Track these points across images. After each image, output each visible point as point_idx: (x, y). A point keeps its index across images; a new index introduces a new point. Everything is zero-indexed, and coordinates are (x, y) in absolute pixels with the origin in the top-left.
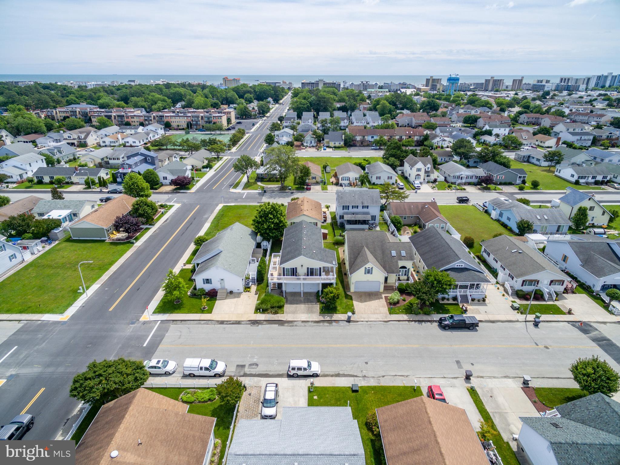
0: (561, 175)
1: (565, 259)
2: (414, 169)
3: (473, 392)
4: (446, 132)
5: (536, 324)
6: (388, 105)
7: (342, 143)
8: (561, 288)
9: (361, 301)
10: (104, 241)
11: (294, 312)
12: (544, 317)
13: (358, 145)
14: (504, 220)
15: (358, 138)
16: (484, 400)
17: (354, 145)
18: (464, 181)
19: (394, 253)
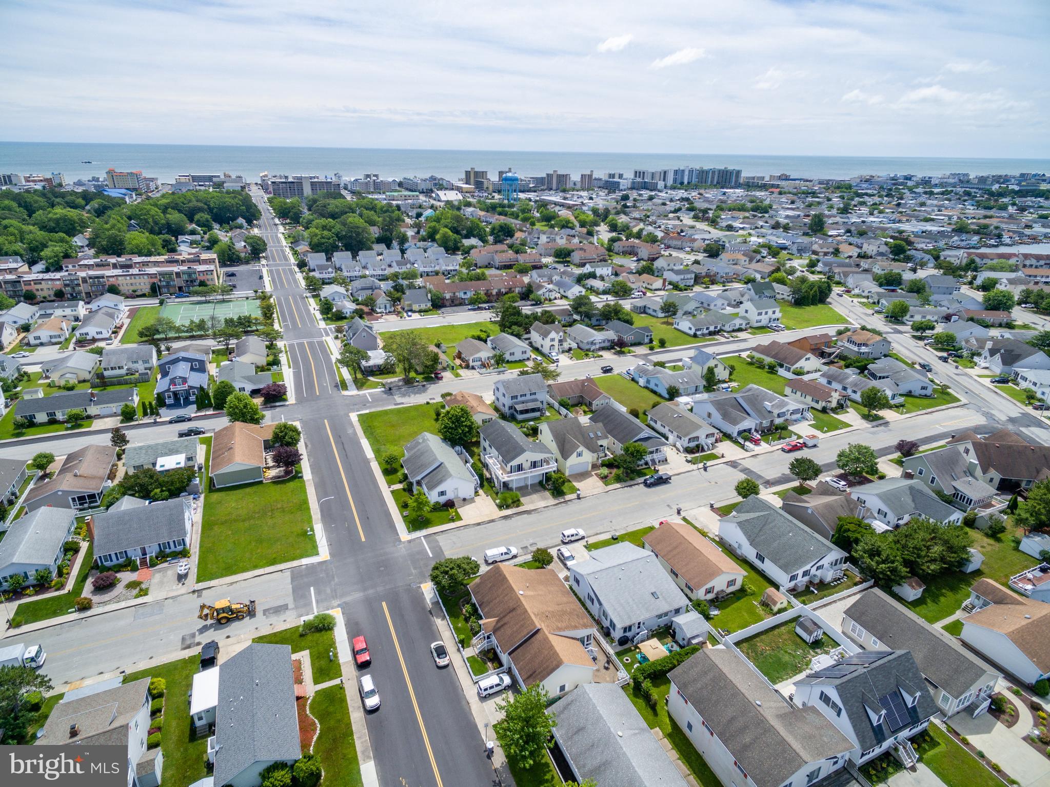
0: (679, 327)
1: (709, 415)
2: (548, 340)
3: (684, 519)
4: (544, 276)
5: (705, 469)
6: (451, 233)
7: (429, 304)
8: (713, 439)
9: (579, 482)
10: (261, 482)
11: (532, 502)
12: (709, 463)
13: (448, 304)
14: (652, 386)
15: (448, 296)
16: (693, 522)
17: (444, 306)
18: (597, 346)
19: (592, 435)
